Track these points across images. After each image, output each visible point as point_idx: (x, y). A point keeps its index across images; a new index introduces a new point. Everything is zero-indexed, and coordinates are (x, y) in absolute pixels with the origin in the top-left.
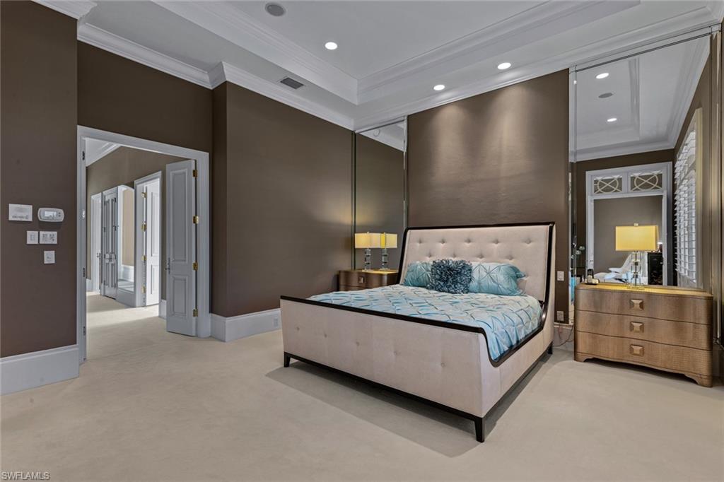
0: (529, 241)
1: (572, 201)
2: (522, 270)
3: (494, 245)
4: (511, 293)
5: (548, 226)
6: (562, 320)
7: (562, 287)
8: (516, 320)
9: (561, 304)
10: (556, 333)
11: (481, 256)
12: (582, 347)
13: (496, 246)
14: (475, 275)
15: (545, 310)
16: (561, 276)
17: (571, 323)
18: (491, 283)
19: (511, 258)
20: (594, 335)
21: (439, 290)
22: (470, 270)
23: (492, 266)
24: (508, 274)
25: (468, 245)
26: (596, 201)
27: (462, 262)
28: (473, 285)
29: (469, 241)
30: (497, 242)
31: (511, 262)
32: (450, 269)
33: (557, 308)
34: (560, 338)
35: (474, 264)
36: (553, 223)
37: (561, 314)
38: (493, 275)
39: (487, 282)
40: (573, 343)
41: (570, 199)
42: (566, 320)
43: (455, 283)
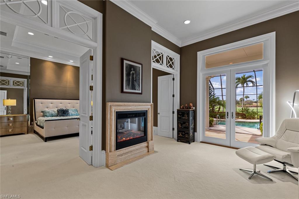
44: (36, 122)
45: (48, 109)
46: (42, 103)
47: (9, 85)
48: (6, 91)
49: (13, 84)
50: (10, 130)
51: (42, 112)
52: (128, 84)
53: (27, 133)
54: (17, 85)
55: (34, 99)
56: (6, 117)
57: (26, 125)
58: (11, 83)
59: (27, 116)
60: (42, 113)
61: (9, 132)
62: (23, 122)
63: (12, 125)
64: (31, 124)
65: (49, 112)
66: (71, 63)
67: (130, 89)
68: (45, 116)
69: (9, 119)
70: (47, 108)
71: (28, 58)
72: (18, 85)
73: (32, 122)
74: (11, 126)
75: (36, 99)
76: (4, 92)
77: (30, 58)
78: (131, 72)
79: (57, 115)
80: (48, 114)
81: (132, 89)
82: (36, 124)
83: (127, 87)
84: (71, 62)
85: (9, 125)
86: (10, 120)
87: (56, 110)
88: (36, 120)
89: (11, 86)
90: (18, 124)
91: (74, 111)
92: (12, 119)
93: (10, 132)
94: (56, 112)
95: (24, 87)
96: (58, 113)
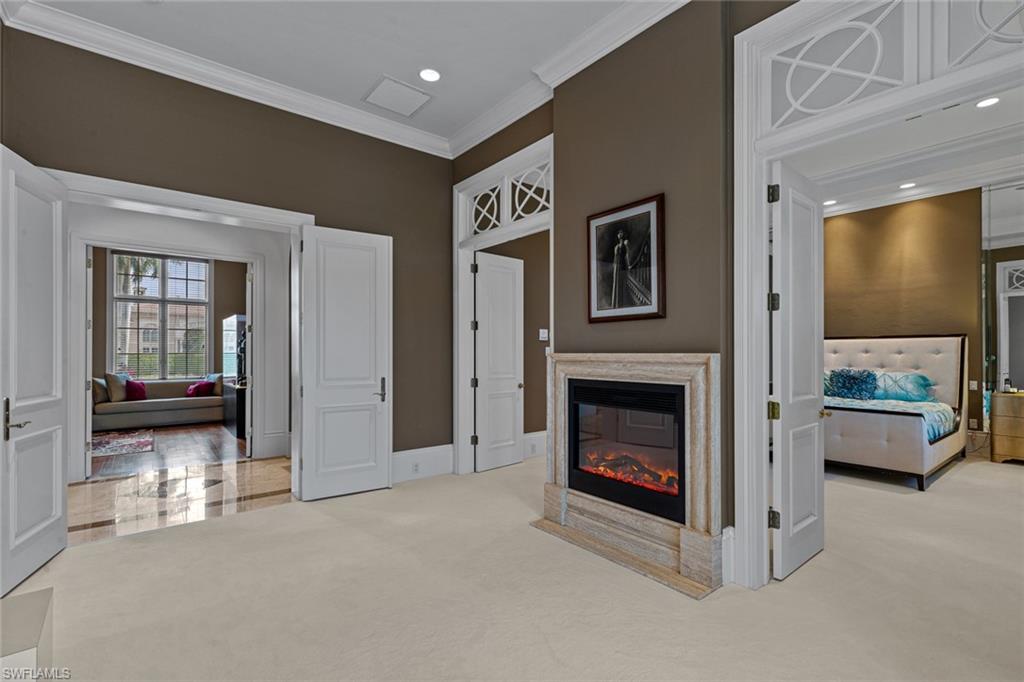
0: (938, 352)
1: (986, 298)
2: (931, 380)
3: (897, 355)
4: (923, 399)
5: (960, 339)
6: (976, 427)
7: (975, 397)
8: (937, 418)
9: (975, 412)
10: (971, 439)
11: (882, 366)
12: (999, 449)
13: (900, 356)
14: (880, 383)
15: (960, 414)
16: (974, 385)
17: (986, 430)
18: (899, 391)
19: (917, 368)
20: (1013, 438)
21: (843, 397)
22: (875, 379)
23: (899, 375)
24: (917, 382)
25: (864, 355)
26: (1010, 299)
27: (864, 371)
28: (879, 392)
29: (867, 352)
30: (900, 353)
31: (919, 372)
32: (854, 378)
33: (970, 415)
34: (973, 444)
35: (879, 373)
36: (965, 335)
37: (974, 423)
38: (901, 383)
39: (894, 389)
40: (989, 449)
41: (984, 296)
42: (980, 427)
43: (860, 391)
52: (606, 294)
66: (913, 192)
67: (615, 308)
78: (616, 248)
81: (620, 307)
83: (604, 301)
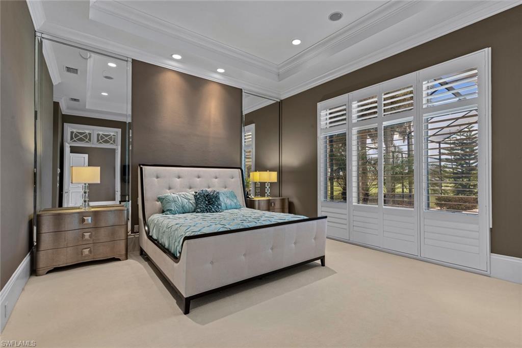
44: (146, 228)
45: (171, 190)
46: (157, 177)
47: (90, 141)
48: (87, 155)
49: (98, 140)
50: (86, 251)
51: (159, 199)
53: (124, 257)
54: (104, 142)
55: (140, 165)
56: (76, 216)
57: (123, 236)
58: (94, 138)
59: (126, 212)
60: (159, 203)
61: (84, 255)
62: (117, 228)
63: (90, 236)
64: (133, 231)
65: (175, 201)
68: (168, 210)
69: (83, 220)
70: (170, 188)
71: (127, 61)
72: (106, 142)
73: (136, 226)
74: (87, 240)
75: (145, 167)
76: (84, 158)
77: (131, 60)
79: (193, 208)
80: (173, 207)
82: (148, 233)
84: (218, 75)
85: (83, 236)
86: (86, 222)
87: (190, 194)
88: (145, 224)
89: (94, 144)
90: (103, 234)
91: (231, 198)
92: (89, 219)
93: (85, 257)
94: (193, 201)
95: (117, 145)
96: (197, 204)
